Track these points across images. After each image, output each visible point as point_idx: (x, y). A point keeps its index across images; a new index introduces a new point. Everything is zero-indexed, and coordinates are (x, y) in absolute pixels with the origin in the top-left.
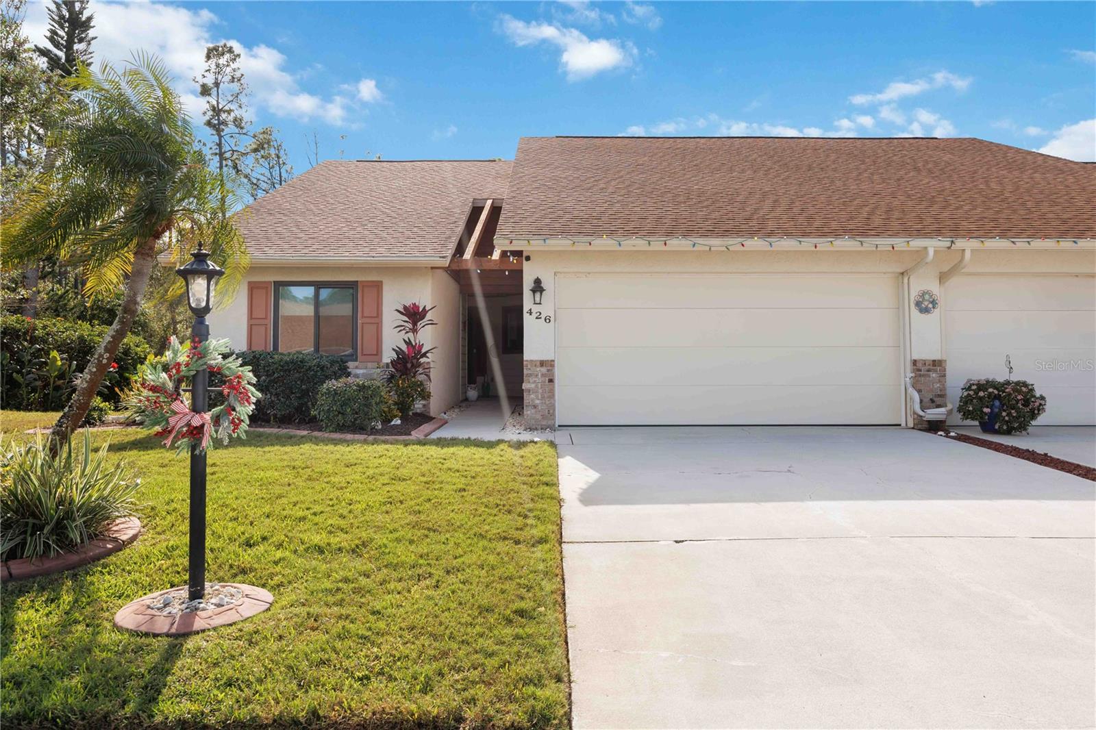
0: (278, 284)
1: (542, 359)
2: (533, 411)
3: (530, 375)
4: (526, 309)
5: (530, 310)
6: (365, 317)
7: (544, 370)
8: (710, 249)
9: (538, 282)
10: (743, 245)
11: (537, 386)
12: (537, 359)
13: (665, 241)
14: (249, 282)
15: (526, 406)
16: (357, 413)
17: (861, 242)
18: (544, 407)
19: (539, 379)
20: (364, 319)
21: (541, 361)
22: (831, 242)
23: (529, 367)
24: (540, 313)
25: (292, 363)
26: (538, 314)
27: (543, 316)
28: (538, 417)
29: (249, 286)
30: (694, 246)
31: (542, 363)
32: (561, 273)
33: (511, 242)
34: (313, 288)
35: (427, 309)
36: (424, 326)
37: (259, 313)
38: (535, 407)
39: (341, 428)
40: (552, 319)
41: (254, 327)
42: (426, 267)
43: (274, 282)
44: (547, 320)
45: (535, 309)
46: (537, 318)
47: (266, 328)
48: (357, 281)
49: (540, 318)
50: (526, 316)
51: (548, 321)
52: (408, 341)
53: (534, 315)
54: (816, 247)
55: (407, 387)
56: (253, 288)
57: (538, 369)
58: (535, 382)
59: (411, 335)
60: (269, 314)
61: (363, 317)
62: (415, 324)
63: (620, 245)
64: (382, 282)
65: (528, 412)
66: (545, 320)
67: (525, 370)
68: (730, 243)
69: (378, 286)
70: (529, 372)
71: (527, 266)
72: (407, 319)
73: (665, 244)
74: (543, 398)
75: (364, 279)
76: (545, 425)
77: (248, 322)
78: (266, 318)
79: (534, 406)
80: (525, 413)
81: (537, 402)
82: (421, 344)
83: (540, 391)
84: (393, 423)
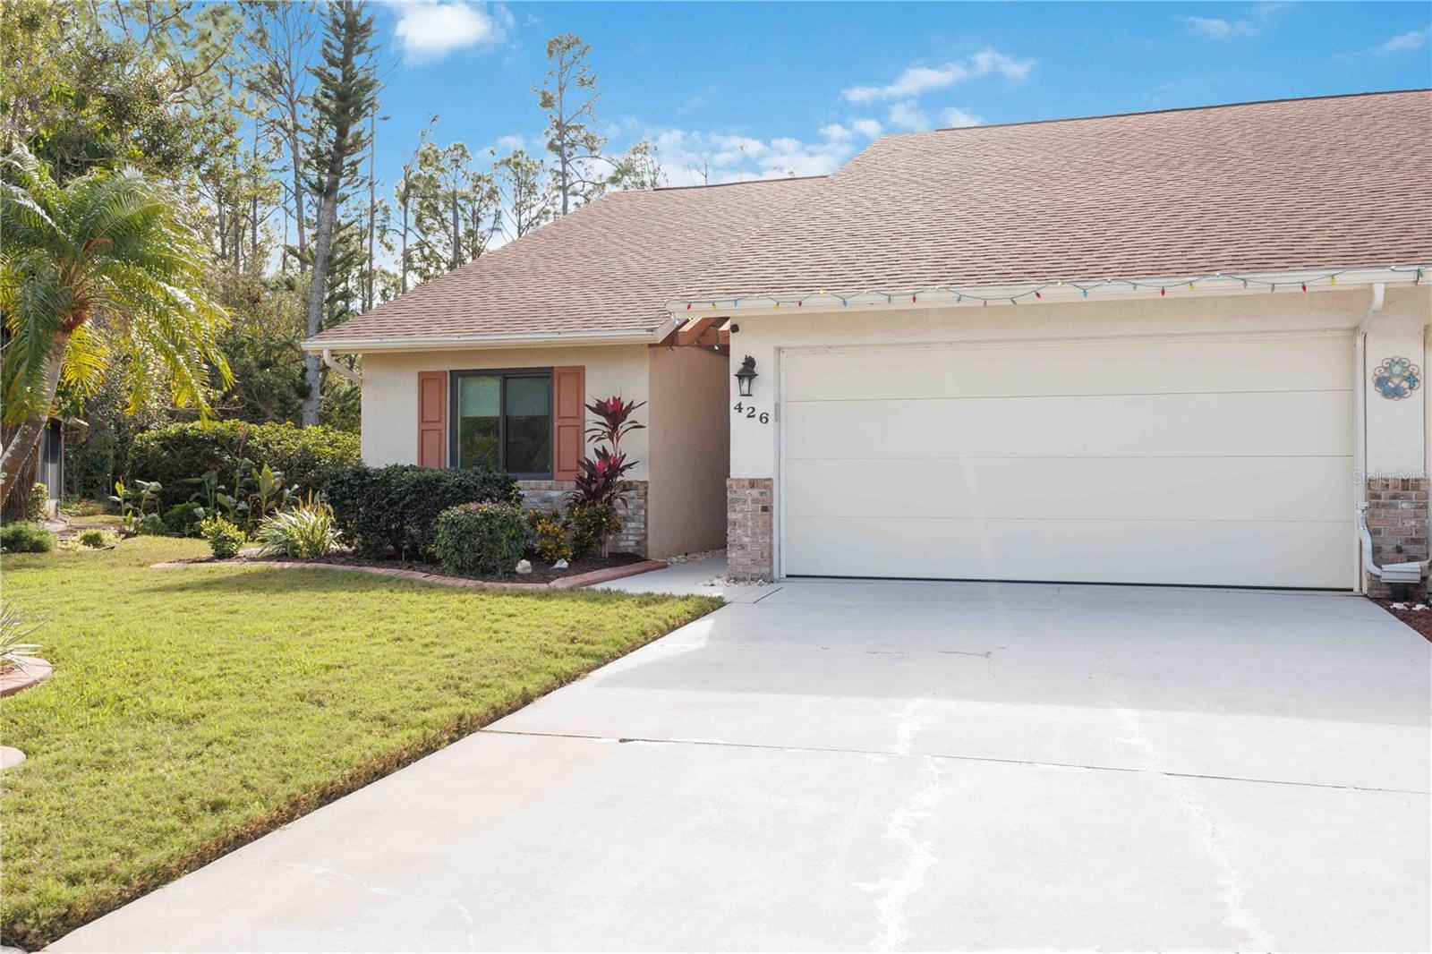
0: (455, 374)
1: (752, 477)
2: (740, 553)
3: (735, 501)
4: (733, 404)
5: (740, 404)
6: (563, 418)
7: (755, 493)
8: (985, 303)
9: (750, 363)
10: (1038, 295)
11: (745, 517)
12: (745, 477)
13: (914, 294)
14: (419, 373)
15: (731, 545)
16: (479, 551)
17: (1245, 281)
18: (756, 547)
19: (749, 507)
20: (562, 420)
21: (750, 480)
22: (1191, 283)
23: (734, 488)
24: (754, 409)
25: (425, 482)
26: (751, 410)
27: (757, 413)
28: (747, 561)
29: (419, 377)
30: (959, 300)
31: (753, 483)
32: (789, 349)
33: (689, 307)
34: (498, 378)
35: (635, 404)
36: (626, 431)
37: (432, 415)
38: (742, 547)
39: (461, 571)
40: (771, 418)
41: (426, 433)
42: (642, 345)
43: (451, 371)
44: (764, 418)
45: (746, 402)
46: (749, 416)
47: (440, 434)
48: (552, 368)
49: (754, 416)
50: (733, 413)
51: (764, 420)
52: (602, 451)
53: (745, 412)
54: (1163, 293)
55: (586, 516)
56: (424, 380)
57: (747, 492)
58: (742, 510)
59: (607, 443)
60: (443, 415)
61: (559, 418)
62: (614, 427)
63: (845, 303)
64: (583, 368)
65: (733, 554)
66: (761, 419)
67: (728, 494)
68: (1019, 292)
69: (578, 374)
70: (734, 496)
71: (734, 340)
72: (606, 422)
73: (914, 299)
74: (754, 534)
75: (561, 365)
76: (755, 574)
77: (419, 426)
78: (439, 421)
79: (741, 545)
80: (728, 556)
81: (746, 540)
82: (622, 454)
83: (750, 524)
84: (557, 566)
